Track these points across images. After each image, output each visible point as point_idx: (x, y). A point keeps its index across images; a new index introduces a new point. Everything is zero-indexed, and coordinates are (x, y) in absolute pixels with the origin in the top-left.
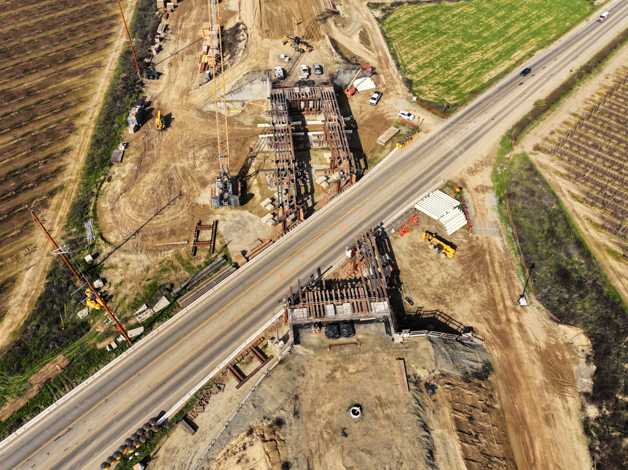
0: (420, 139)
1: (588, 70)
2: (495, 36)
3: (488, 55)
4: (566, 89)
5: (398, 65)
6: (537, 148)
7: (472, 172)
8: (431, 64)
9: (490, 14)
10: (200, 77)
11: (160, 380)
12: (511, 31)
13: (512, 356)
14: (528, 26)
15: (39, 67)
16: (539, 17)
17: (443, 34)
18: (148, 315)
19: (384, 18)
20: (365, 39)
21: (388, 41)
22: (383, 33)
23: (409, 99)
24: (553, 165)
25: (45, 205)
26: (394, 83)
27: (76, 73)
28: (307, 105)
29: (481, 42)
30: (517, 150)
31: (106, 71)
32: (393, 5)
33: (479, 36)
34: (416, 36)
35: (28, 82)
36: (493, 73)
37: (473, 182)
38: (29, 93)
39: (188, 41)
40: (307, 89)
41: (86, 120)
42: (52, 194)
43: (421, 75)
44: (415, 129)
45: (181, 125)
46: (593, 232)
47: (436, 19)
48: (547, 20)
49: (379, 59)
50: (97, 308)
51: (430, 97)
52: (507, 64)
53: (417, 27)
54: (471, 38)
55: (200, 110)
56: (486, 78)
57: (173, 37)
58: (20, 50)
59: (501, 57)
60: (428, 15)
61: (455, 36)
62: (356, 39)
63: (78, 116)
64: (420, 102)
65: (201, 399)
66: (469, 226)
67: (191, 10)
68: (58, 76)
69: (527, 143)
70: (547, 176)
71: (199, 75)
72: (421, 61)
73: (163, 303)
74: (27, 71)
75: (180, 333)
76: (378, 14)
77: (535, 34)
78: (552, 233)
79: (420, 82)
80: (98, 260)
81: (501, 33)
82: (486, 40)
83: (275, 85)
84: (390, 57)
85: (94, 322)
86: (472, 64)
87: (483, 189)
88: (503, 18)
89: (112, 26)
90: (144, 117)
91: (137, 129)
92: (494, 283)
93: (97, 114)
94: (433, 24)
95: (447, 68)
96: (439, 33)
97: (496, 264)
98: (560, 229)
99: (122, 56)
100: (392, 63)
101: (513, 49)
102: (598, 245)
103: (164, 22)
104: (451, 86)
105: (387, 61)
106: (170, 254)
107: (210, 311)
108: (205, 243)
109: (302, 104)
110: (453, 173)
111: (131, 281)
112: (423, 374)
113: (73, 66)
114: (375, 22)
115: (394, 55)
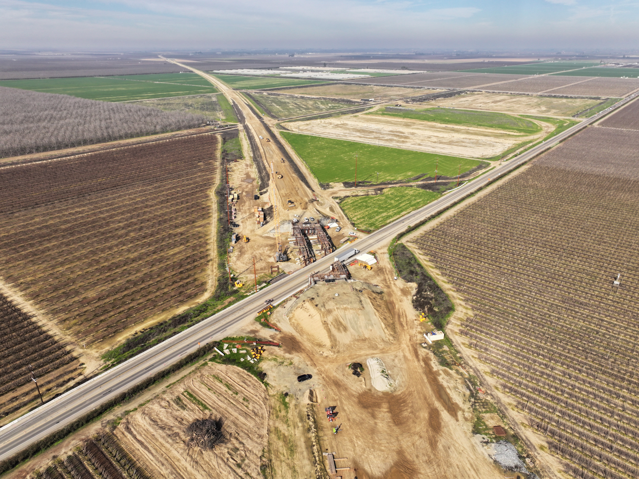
0: (357, 241)
1: (433, 217)
2: (393, 207)
3: (390, 214)
4: (423, 223)
5: (348, 219)
6: (408, 241)
7: (379, 249)
8: (363, 218)
9: (392, 199)
10: (257, 226)
12: (401, 205)
13: (390, 290)
14: (410, 203)
15: (182, 225)
16: (415, 200)
17: (369, 207)
18: (260, 287)
19: (341, 202)
20: (332, 209)
21: (343, 211)
22: (340, 207)
23: (354, 229)
24: (414, 246)
25: (207, 265)
26: (346, 224)
27: (200, 226)
28: (308, 232)
29: (387, 209)
30: (399, 242)
31: (213, 225)
32: (345, 197)
33: (386, 207)
34: (356, 208)
35: (179, 230)
36: (391, 220)
37: (379, 252)
38: (182, 234)
39: (248, 214)
40: (308, 225)
41: (212, 241)
42: (208, 261)
43: (359, 221)
44: (356, 238)
45: (254, 241)
46: (425, 262)
47: (366, 202)
48: (419, 201)
49: (339, 217)
50: (240, 287)
51: (363, 228)
52: (398, 216)
53: (357, 205)
54: (382, 208)
55: (261, 236)
56: (388, 221)
57: (240, 213)
58: (171, 220)
59: (395, 214)
60: (362, 201)
61: (375, 207)
62: (328, 209)
63: (207, 240)
64: (358, 230)
66: (378, 262)
67: (245, 202)
68: (192, 228)
69: (403, 240)
70: (410, 249)
71: (257, 225)
72: (359, 217)
73: (264, 284)
74: (176, 227)
76: (338, 201)
77: (412, 206)
78: (409, 263)
79: (359, 224)
80: (235, 277)
81: (396, 206)
82: (389, 209)
83: (294, 224)
84: (344, 216)
86: (382, 217)
87: (384, 253)
88: (398, 200)
89: (208, 210)
90: (238, 238)
91: (236, 242)
92: (386, 275)
93: (215, 239)
94: (364, 204)
95: (371, 218)
97: (387, 272)
98: (412, 262)
99: (218, 220)
100: (345, 218)
101: (402, 211)
102: (426, 265)
103: (233, 208)
104: (371, 225)
105: (343, 217)
106: (262, 274)
108: (275, 271)
109: (306, 231)
110: (372, 249)
111: (250, 281)
112: (358, 288)
113: (197, 224)
114: (337, 204)
115: (346, 215)
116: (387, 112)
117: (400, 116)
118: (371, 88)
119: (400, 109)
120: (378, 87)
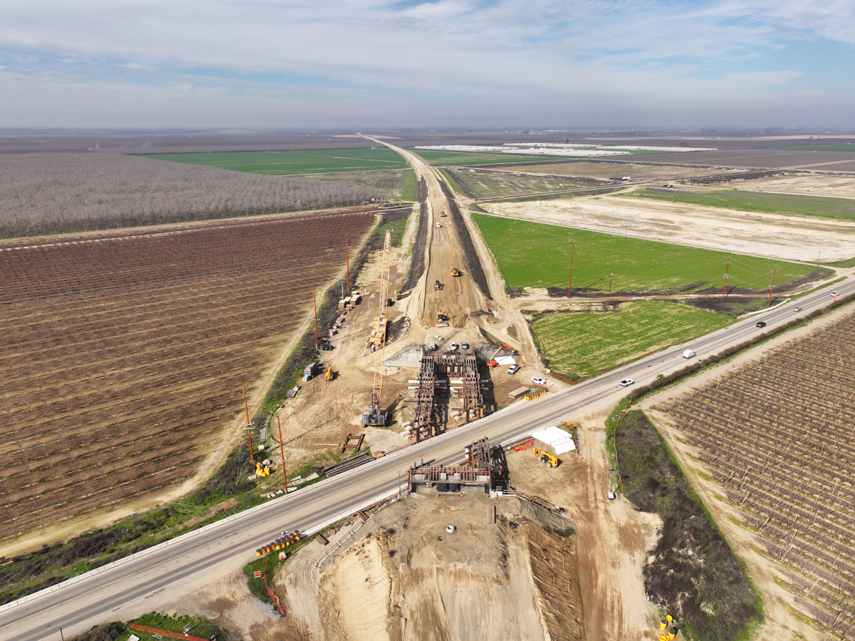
0: (544, 397)
1: (714, 361)
2: (634, 336)
3: (626, 347)
4: (692, 371)
5: (540, 351)
6: (653, 408)
7: (588, 418)
8: (570, 351)
10: (366, 351)
11: (305, 515)
13: (593, 526)
17: (585, 332)
18: (302, 481)
19: (534, 321)
20: (513, 333)
21: (535, 335)
22: (531, 330)
23: (544, 372)
26: (533, 362)
27: (267, 344)
28: (452, 370)
29: (620, 338)
30: (634, 408)
31: (291, 344)
33: (620, 334)
34: (560, 333)
36: (626, 359)
37: (587, 425)
39: (360, 329)
41: (270, 372)
43: (559, 357)
44: (544, 390)
47: (582, 323)
50: (263, 475)
51: (564, 372)
52: (642, 353)
53: (563, 327)
54: (612, 336)
55: (362, 371)
56: (619, 362)
57: (348, 326)
59: (636, 349)
60: (575, 320)
61: (597, 334)
62: (505, 332)
63: (264, 369)
64: (553, 375)
65: (335, 527)
66: (578, 450)
67: (366, 310)
68: (253, 346)
69: (645, 404)
70: (657, 425)
71: (365, 349)
72: (561, 349)
73: (315, 476)
75: (324, 492)
76: (529, 317)
79: (558, 362)
80: (268, 450)
81: (640, 334)
82: (626, 338)
83: (427, 353)
84: (533, 345)
85: (260, 483)
86: (608, 353)
87: (596, 429)
90: (317, 371)
91: (310, 379)
92: (590, 485)
93: (279, 368)
94: (578, 326)
95: (584, 354)
96: (582, 331)
97: (595, 477)
98: (658, 457)
99: (304, 336)
100: (535, 349)
101: (650, 344)
102: (692, 470)
103: (341, 317)
104: (582, 366)
105: (530, 348)
106: (324, 451)
107: (350, 482)
108: (352, 447)
109: (449, 369)
110: (572, 418)
111: (291, 464)
112: (509, 516)
113: (265, 340)
115: (537, 344)
116: (650, 193)
117: (669, 200)
118: (630, 166)
119: (671, 191)
120: (640, 166)
